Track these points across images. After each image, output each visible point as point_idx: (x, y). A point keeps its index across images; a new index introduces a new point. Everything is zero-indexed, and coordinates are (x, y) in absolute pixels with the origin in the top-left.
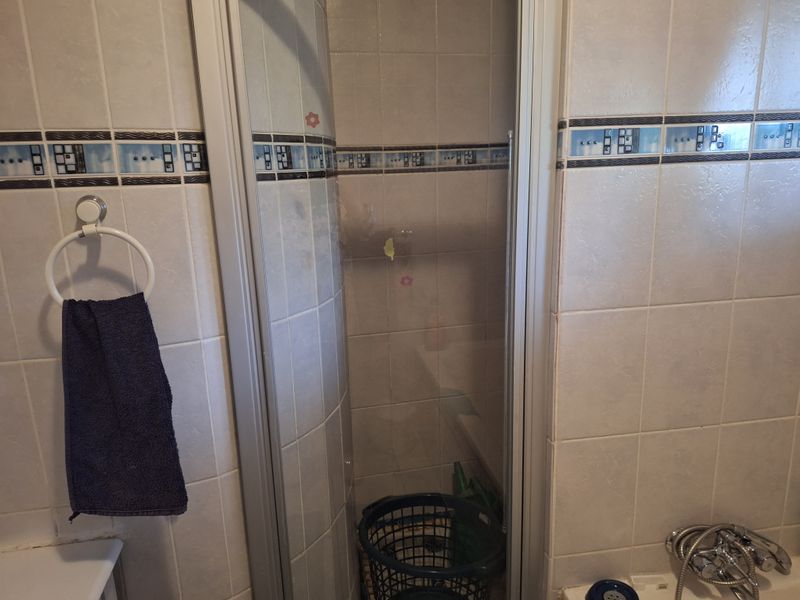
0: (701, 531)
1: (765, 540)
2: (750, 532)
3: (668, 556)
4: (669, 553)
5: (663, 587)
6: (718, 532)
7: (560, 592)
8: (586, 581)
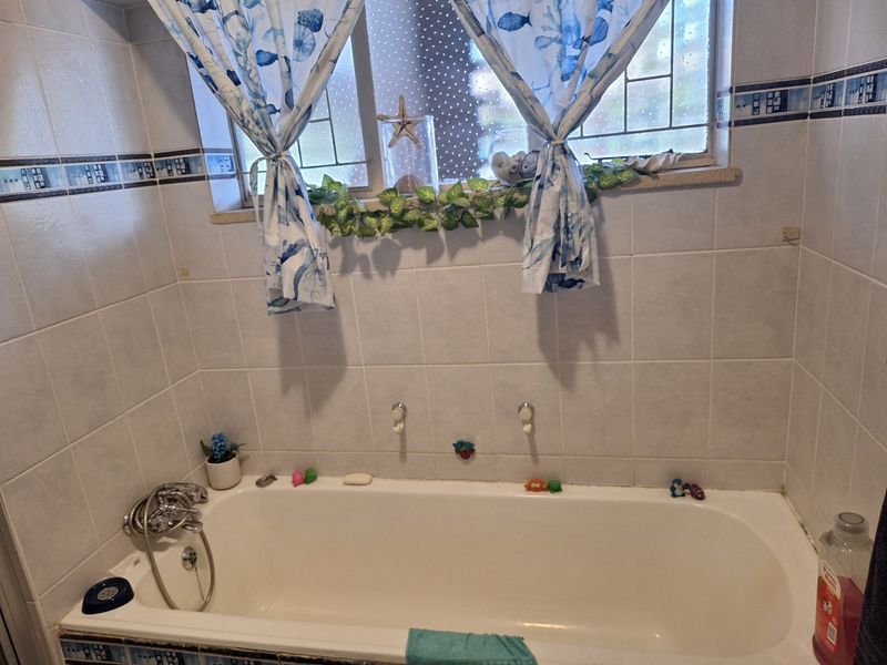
0: (145, 502)
1: (185, 485)
2: (176, 484)
3: (128, 539)
4: (129, 535)
5: (137, 562)
6: (156, 496)
7: (57, 627)
8: (76, 601)
